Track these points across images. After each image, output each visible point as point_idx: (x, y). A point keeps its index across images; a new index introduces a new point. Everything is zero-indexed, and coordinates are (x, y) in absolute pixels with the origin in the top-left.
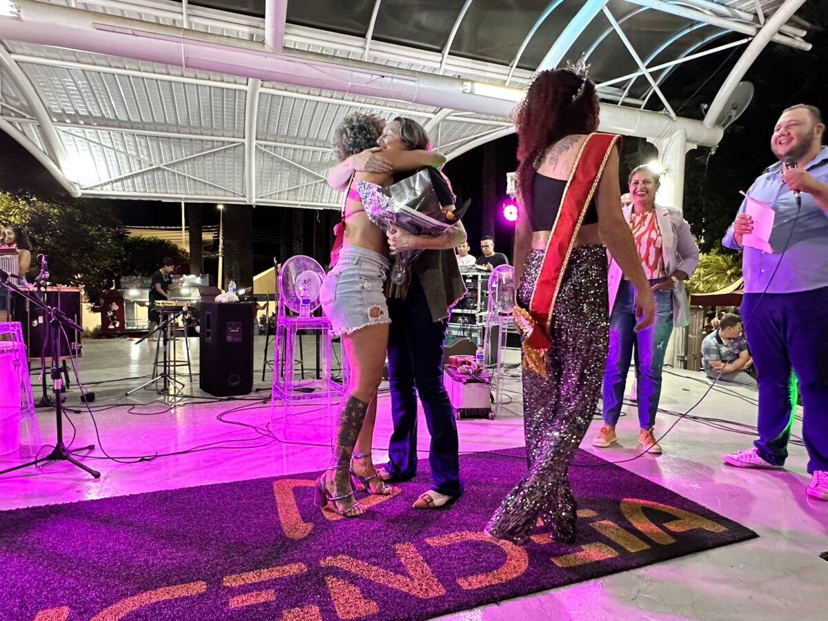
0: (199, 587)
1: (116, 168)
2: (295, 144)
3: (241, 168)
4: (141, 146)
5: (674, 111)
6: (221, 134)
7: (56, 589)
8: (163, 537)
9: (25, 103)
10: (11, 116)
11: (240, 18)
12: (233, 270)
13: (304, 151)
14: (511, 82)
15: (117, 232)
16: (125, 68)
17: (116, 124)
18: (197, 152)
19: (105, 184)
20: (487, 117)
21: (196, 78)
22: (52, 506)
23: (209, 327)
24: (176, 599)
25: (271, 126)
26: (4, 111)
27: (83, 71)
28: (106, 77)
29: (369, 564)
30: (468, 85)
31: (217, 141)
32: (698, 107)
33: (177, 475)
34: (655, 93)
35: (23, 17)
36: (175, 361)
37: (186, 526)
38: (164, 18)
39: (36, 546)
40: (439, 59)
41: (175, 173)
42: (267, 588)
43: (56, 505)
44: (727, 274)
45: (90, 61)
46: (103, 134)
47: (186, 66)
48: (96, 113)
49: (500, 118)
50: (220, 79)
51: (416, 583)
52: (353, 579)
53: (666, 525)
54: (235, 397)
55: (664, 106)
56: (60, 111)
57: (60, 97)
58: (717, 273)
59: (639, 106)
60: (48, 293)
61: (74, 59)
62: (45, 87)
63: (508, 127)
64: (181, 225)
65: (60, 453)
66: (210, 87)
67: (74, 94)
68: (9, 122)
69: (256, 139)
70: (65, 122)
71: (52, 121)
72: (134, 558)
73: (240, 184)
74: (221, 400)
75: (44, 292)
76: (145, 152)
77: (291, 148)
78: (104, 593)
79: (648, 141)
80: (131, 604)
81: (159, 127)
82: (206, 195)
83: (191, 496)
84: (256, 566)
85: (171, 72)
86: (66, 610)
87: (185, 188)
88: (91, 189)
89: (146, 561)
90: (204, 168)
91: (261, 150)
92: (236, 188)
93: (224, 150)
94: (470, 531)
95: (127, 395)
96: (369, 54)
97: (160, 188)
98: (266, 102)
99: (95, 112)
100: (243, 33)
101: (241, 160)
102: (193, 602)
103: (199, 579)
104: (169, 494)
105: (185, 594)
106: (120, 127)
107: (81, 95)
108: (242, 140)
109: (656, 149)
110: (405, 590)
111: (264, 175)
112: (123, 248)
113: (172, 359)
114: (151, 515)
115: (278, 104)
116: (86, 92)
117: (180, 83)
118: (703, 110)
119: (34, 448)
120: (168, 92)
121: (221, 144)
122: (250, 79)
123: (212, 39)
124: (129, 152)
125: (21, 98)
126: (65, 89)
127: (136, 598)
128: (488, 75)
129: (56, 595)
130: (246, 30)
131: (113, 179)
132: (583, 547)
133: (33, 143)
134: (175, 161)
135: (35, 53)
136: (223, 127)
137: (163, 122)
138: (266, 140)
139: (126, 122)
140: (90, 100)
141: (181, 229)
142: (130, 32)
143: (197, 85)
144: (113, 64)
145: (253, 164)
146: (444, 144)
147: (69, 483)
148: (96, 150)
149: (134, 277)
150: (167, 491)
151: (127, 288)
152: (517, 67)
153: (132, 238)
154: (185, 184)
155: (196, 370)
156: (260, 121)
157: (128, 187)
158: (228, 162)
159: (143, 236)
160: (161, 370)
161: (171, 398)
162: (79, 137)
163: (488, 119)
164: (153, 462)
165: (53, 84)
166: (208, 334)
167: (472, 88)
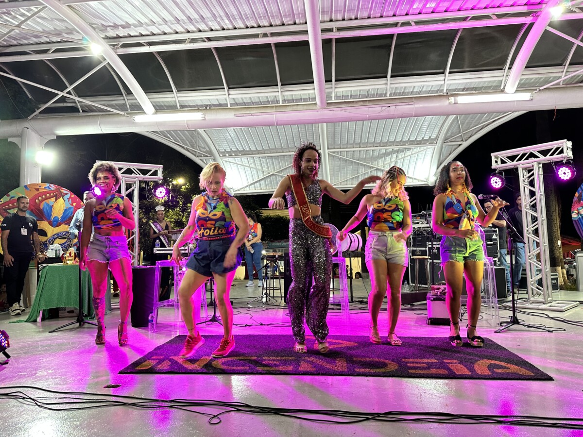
1: (251, 177)
2: (354, 148)
4: (263, 163)
9: (208, 149)
13: (360, 151)
17: (250, 153)
19: (246, 187)
25: (336, 140)
29: (322, 361)
30: (452, 99)
35: (206, 117)
36: (274, 288)
40: (443, 78)
42: (278, 361)
46: (244, 159)
47: (277, 125)
51: (337, 367)
52: (312, 363)
53: (496, 370)
56: (223, 151)
57: (223, 143)
62: (217, 140)
65: (214, 319)
67: (230, 141)
68: (201, 160)
69: (328, 149)
71: (220, 156)
76: (266, 166)
77: (351, 151)
81: (272, 151)
84: (277, 356)
88: (239, 191)
91: (332, 155)
95: (248, 304)
99: (240, 148)
106: (252, 154)
107: (233, 141)
111: (336, 170)
124: (257, 168)
125: (207, 147)
126: (225, 139)
131: (249, 183)
134: (282, 169)
137: (274, 148)
138: (334, 149)
139: (254, 151)
140: (237, 142)
145: (327, 164)
148: (241, 168)
152: (509, 69)
153: (264, 217)
156: (329, 138)
157: (257, 187)
159: (271, 215)
162: (232, 163)
165: (220, 138)
167: (454, 99)
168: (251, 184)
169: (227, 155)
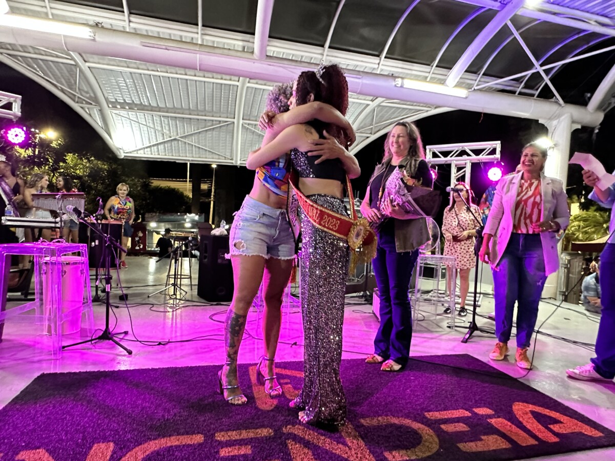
0: (199, 439)
1: (147, 139)
3: (231, 139)
4: (165, 123)
5: (563, 99)
6: (218, 115)
7: (105, 430)
8: (174, 400)
9: (92, 95)
10: (83, 103)
11: (237, 36)
12: (221, 211)
14: (431, 78)
15: (145, 182)
16: (158, 71)
17: (150, 108)
18: (202, 128)
19: (140, 150)
20: (412, 103)
21: (204, 77)
22: (102, 372)
23: (206, 252)
24: (184, 445)
25: (253, 110)
26: (80, 100)
27: (131, 73)
28: (145, 77)
29: (318, 434)
30: (399, 81)
31: (216, 121)
32: (583, 96)
33: (182, 357)
34: (546, 84)
35: (97, 39)
36: (181, 275)
37: (190, 394)
38: (186, 37)
39: (92, 398)
40: (377, 61)
41: (185, 143)
42: (246, 444)
43: (105, 371)
44: (603, 227)
45: (135, 66)
46: (140, 115)
47: (200, 70)
48: (137, 101)
49: (421, 105)
50: (220, 77)
51: (353, 452)
52: (307, 444)
53: (551, 426)
54: (222, 303)
55: (554, 95)
56: (114, 100)
57: (115, 91)
58: (595, 226)
59: (533, 95)
60: (102, 224)
61: (125, 65)
62: (106, 84)
63: (427, 111)
64: (187, 178)
65: (107, 335)
66: (213, 83)
67: (124, 89)
68: (82, 108)
69: (243, 119)
70: (117, 108)
71: (109, 107)
72: (156, 413)
73: (230, 151)
74: (212, 305)
75: (100, 224)
76: (167, 128)
78: (136, 436)
79: (540, 122)
80: (153, 446)
81: (177, 111)
82: (206, 158)
83: (193, 373)
84: (238, 427)
85: (188, 73)
86: (112, 444)
87: (192, 153)
88: (130, 153)
89: (163, 416)
90: (205, 139)
91: (245, 127)
92: (227, 154)
93: (221, 127)
94: (394, 416)
95: (149, 297)
96: (326, 59)
97: (175, 153)
98: (251, 93)
100: (238, 45)
101: (231, 134)
102: (195, 449)
103: (198, 433)
104: (178, 370)
105: (189, 442)
106: (151, 111)
107: (128, 89)
108: (232, 120)
109: (546, 128)
110: (345, 456)
111: (247, 145)
112: (147, 194)
113: (179, 273)
114: (166, 384)
115: (259, 95)
116: (131, 87)
117: (193, 80)
118: (587, 98)
119: (90, 330)
120: (185, 87)
121: (218, 122)
122: (241, 78)
123: (217, 51)
124: (156, 128)
125: (90, 92)
126: (118, 85)
127: (157, 441)
128: (414, 72)
129: (105, 434)
130: (241, 43)
131: (145, 146)
132: (483, 437)
133: (96, 122)
134: (186, 134)
135: (101, 61)
136: (220, 110)
137: (180, 107)
138: (249, 120)
139: (155, 107)
140: (133, 93)
141: (186, 181)
142: (164, 47)
143: (205, 82)
144: (150, 68)
145: (239, 136)
146: (378, 123)
147: (112, 356)
148: (135, 125)
149: (154, 214)
150: (176, 368)
151: (149, 221)
152: (437, 66)
153: (155, 187)
154: (192, 150)
155: (195, 282)
156: (246, 107)
157: (154, 152)
158: (222, 135)
159: (161, 185)
160: (172, 281)
161: (178, 301)
162: (125, 117)
163: (412, 105)
164: (167, 347)
165: (111, 82)
166: (205, 257)
167: (402, 83)
168: (147, 148)
169: (119, 107)
